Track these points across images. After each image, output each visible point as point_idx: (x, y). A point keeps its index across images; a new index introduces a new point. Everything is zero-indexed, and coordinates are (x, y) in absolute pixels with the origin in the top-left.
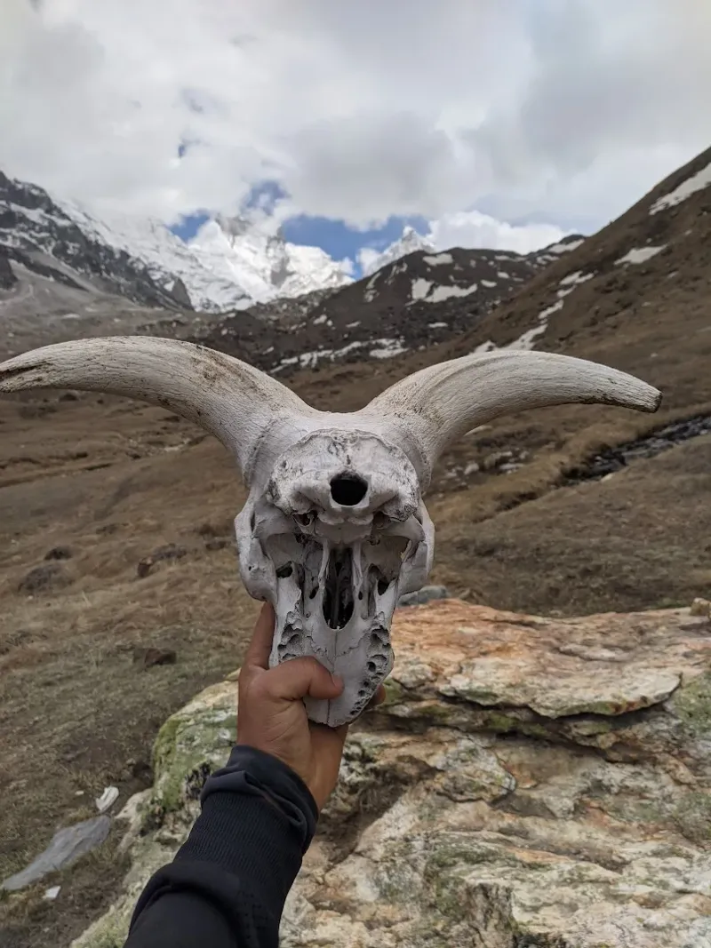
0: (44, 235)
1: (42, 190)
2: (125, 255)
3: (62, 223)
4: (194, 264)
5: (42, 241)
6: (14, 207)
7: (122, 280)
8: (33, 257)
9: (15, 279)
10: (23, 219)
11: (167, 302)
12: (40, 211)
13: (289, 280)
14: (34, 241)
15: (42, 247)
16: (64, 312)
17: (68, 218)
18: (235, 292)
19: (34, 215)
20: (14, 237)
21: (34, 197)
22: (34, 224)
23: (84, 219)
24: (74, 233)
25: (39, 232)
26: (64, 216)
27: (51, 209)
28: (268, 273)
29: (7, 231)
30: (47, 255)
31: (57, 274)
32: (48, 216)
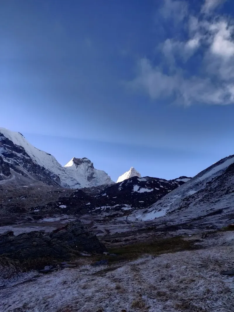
0: (21, 161)
1: (23, 148)
2: (44, 168)
3: (27, 158)
4: (63, 172)
5: (20, 163)
6: (14, 152)
7: (42, 176)
8: (17, 167)
9: (10, 174)
10: (16, 156)
11: (55, 184)
12: (21, 154)
13: (93, 179)
14: (18, 163)
15: (20, 164)
16: (23, 185)
17: (30, 157)
18: (75, 182)
19: (19, 155)
20: (12, 161)
21: (20, 150)
22: (19, 157)
23: (33, 157)
24: (30, 161)
25: (20, 160)
26: (28, 156)
27: (25, 153)
28: (87, 177)
29: (10, 159)
30: (21, 167)
31: (23, 173)
32: (24, 156)
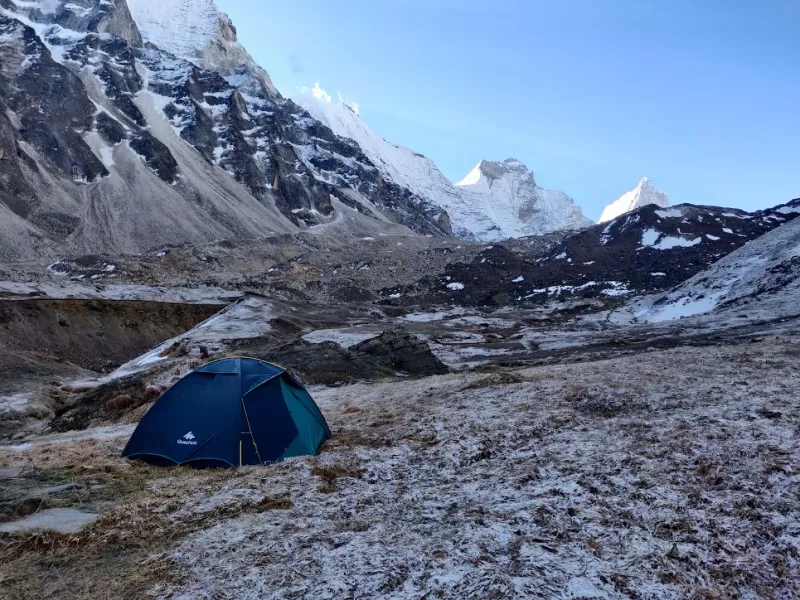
0: (354, 176)
1: (356, 143)
2: (408, 193)
3: (367, 168)
4: (457, 200)
5: (352, 181)
6: (336, 155)
7: (405, 213)
8: (346, 191)
9: (332, 209)
10: (341, 165)
11: (436, 231)
12: (354, 159)
13: (534, 216)
14: (346, 181)
15: (352, 185)
16: (363, 235)
17: (373, 165)
18: (489, 224)
19: (348, 161)
20: (333, 177)
21: (350, 149)
22: (348, 167)
23: (381, 164)
24: (374, 175)
25: (351, 175)
26: (369, 163)
27: (362, 158)
28: (517, 210)
29: (329, 172)
30: (353, 193)
31: (360, 208)
32: (358, 163)
